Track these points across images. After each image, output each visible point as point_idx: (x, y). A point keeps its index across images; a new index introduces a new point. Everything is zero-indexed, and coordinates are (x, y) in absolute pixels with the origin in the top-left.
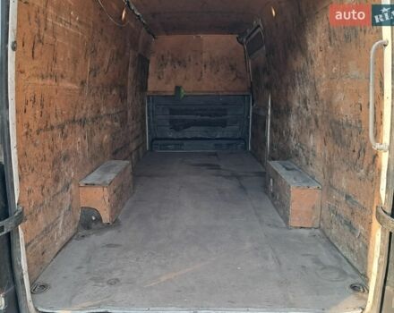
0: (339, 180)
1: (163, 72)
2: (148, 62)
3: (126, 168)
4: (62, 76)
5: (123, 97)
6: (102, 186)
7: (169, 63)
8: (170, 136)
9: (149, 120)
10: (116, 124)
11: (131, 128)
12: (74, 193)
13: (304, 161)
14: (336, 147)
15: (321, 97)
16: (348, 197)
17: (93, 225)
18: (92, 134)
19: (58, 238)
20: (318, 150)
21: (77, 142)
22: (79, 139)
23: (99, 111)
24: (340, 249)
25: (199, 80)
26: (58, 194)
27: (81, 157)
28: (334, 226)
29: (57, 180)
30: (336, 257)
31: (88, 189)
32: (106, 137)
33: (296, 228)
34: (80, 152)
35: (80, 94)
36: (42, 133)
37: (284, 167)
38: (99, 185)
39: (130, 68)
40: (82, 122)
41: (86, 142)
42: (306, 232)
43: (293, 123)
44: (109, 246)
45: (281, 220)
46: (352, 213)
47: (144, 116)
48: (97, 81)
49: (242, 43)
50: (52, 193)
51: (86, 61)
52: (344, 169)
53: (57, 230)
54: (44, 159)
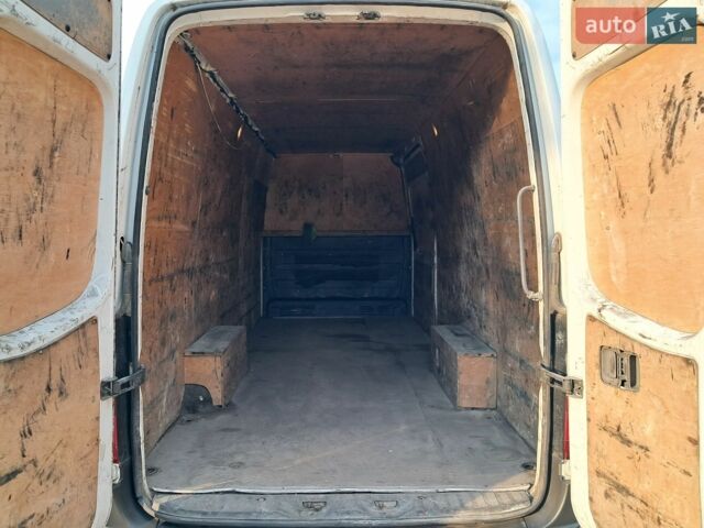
0: (513, 342)
1: (285, 204)
2: (266, 190)
3: (240, 335)
4: (175, 217)
5: (234, 240)
6: (213, 354)
7: (295, 193)
8: (296, 294)
9: (265, 271)
10: (226, 276)
11: (241, 283)
12: (179, 364)
13: (477, 323)
14: (508, 302)
15: (490, 241)
16: (522, 362)
17: (201, 408)
18: (199, 289)
19: (162, 418)
20: (491, 307)
21: (184, 298)
22: (186, 295)
23: (207, 259)
24: (517, 429)
25: (338, 215)
26: (164, 360)
27: (187, 318)
28: (511, 402)
29: (163, 344)
30: (512, 438)
31: (194, 359)
32: (213, 293)
33: (467, 409)
34: (186, 311)
35: (191, 237)
36: (154, 284)
37: (452, 332)
38: (211, 354)
39: (244, 201)
40: (190, 272)
41: (192, 298)
42: (479, 414)
43: (463, 275)
44: (225, 430)
45: (448, 400)
46: (527, 381)
47: (258, 266)
48: (208, 220)
49: (398, 165)
50: (158, 360)
51: (198, 196)
52: (517, 328)
53: (162, 407)
54: (154, 317)
